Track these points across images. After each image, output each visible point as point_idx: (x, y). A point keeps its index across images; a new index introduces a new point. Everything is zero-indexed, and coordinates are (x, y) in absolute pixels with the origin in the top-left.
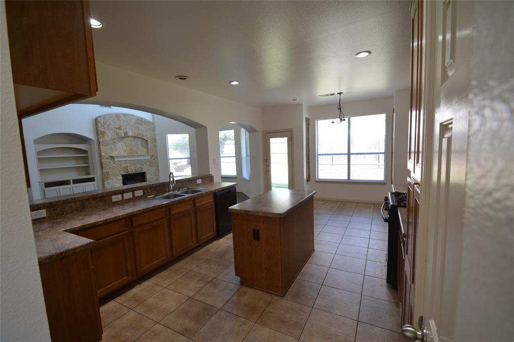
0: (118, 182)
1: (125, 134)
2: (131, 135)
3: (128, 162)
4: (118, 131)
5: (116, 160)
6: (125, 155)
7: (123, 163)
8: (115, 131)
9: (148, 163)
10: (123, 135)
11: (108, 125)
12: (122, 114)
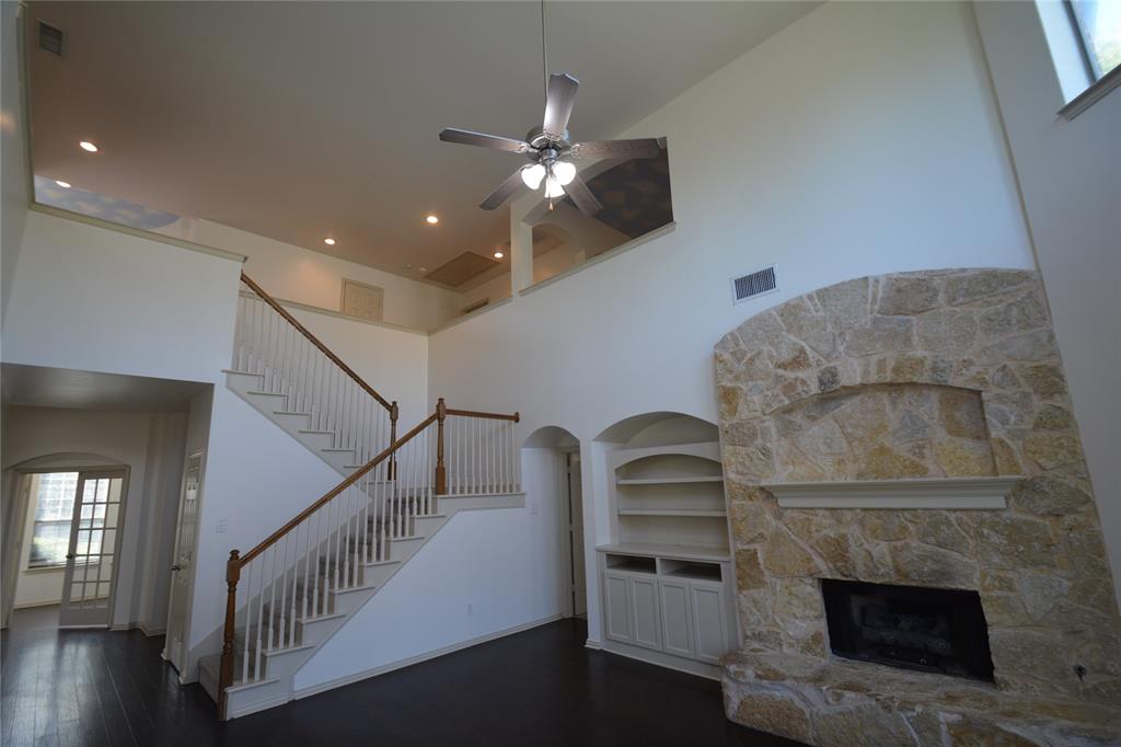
0: (798, 612)
1: (821, 382)
2: (858, 380)
3: (849, 516)
4: (790, 375)
5: (783, 503)
6: (841, 481)
7: (823, 519)
8: (778, 378)
9: (995, 538)
10: (814, 388)
11: (752, 360)
12: (810, 297)
